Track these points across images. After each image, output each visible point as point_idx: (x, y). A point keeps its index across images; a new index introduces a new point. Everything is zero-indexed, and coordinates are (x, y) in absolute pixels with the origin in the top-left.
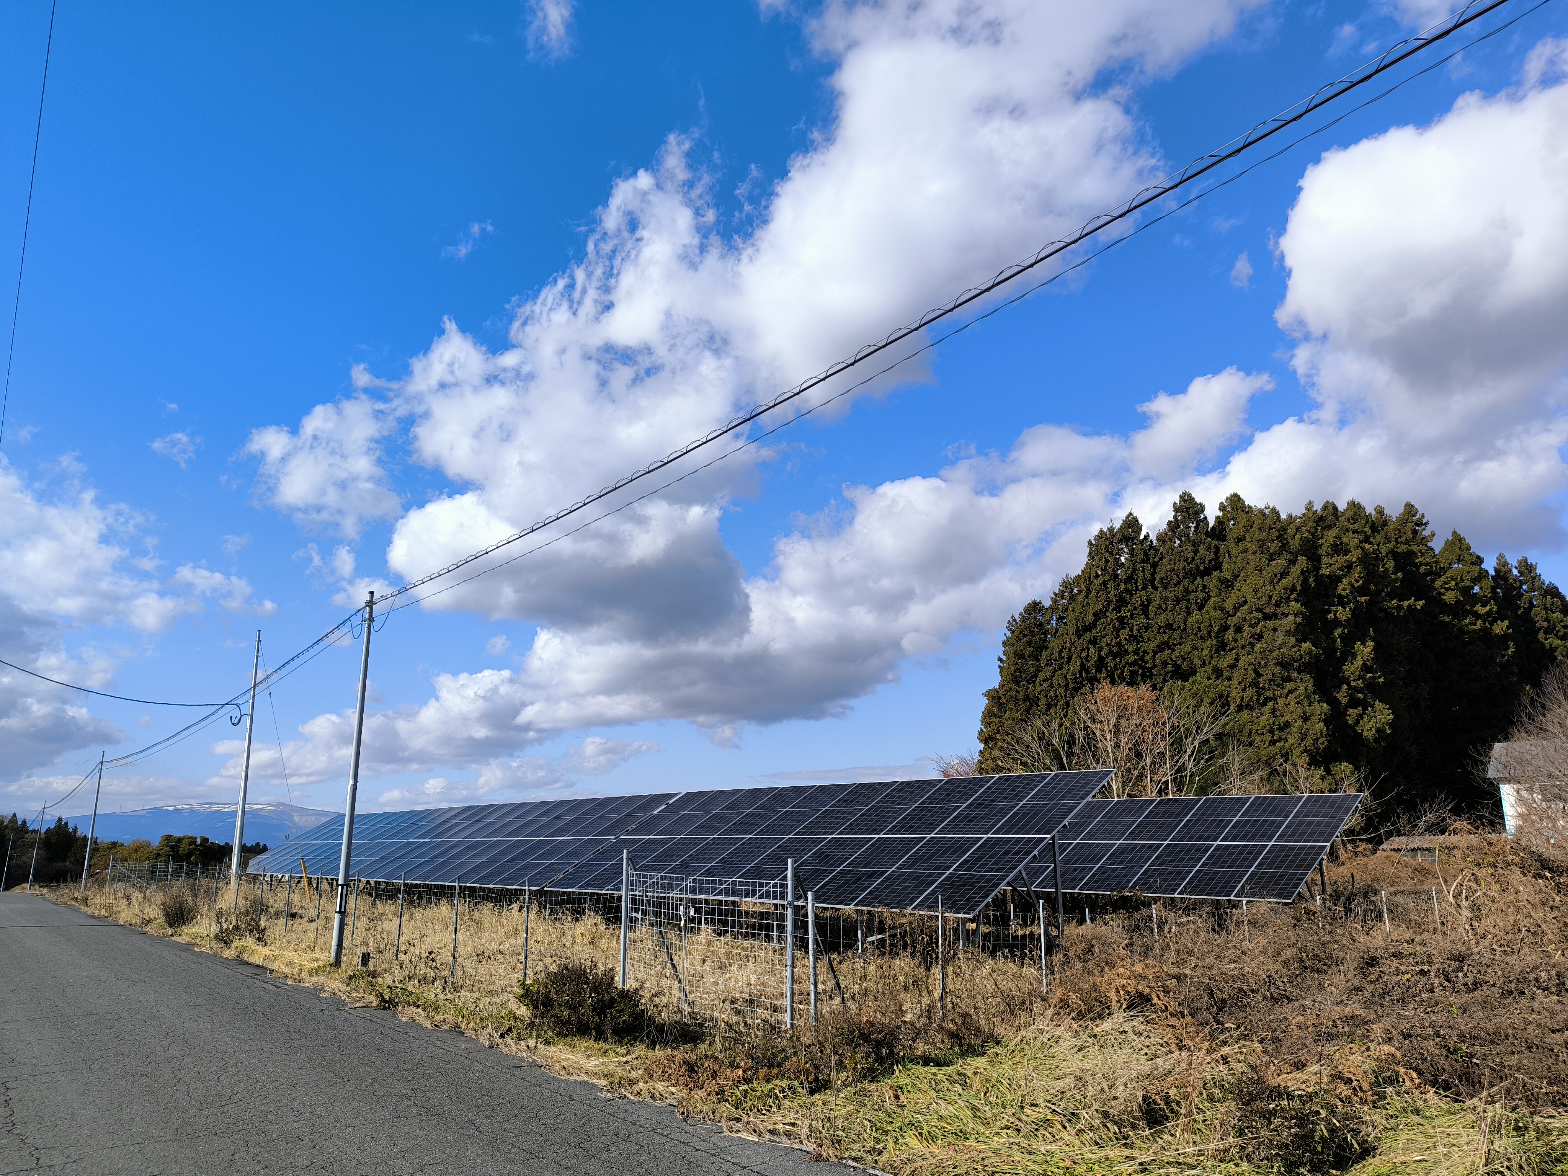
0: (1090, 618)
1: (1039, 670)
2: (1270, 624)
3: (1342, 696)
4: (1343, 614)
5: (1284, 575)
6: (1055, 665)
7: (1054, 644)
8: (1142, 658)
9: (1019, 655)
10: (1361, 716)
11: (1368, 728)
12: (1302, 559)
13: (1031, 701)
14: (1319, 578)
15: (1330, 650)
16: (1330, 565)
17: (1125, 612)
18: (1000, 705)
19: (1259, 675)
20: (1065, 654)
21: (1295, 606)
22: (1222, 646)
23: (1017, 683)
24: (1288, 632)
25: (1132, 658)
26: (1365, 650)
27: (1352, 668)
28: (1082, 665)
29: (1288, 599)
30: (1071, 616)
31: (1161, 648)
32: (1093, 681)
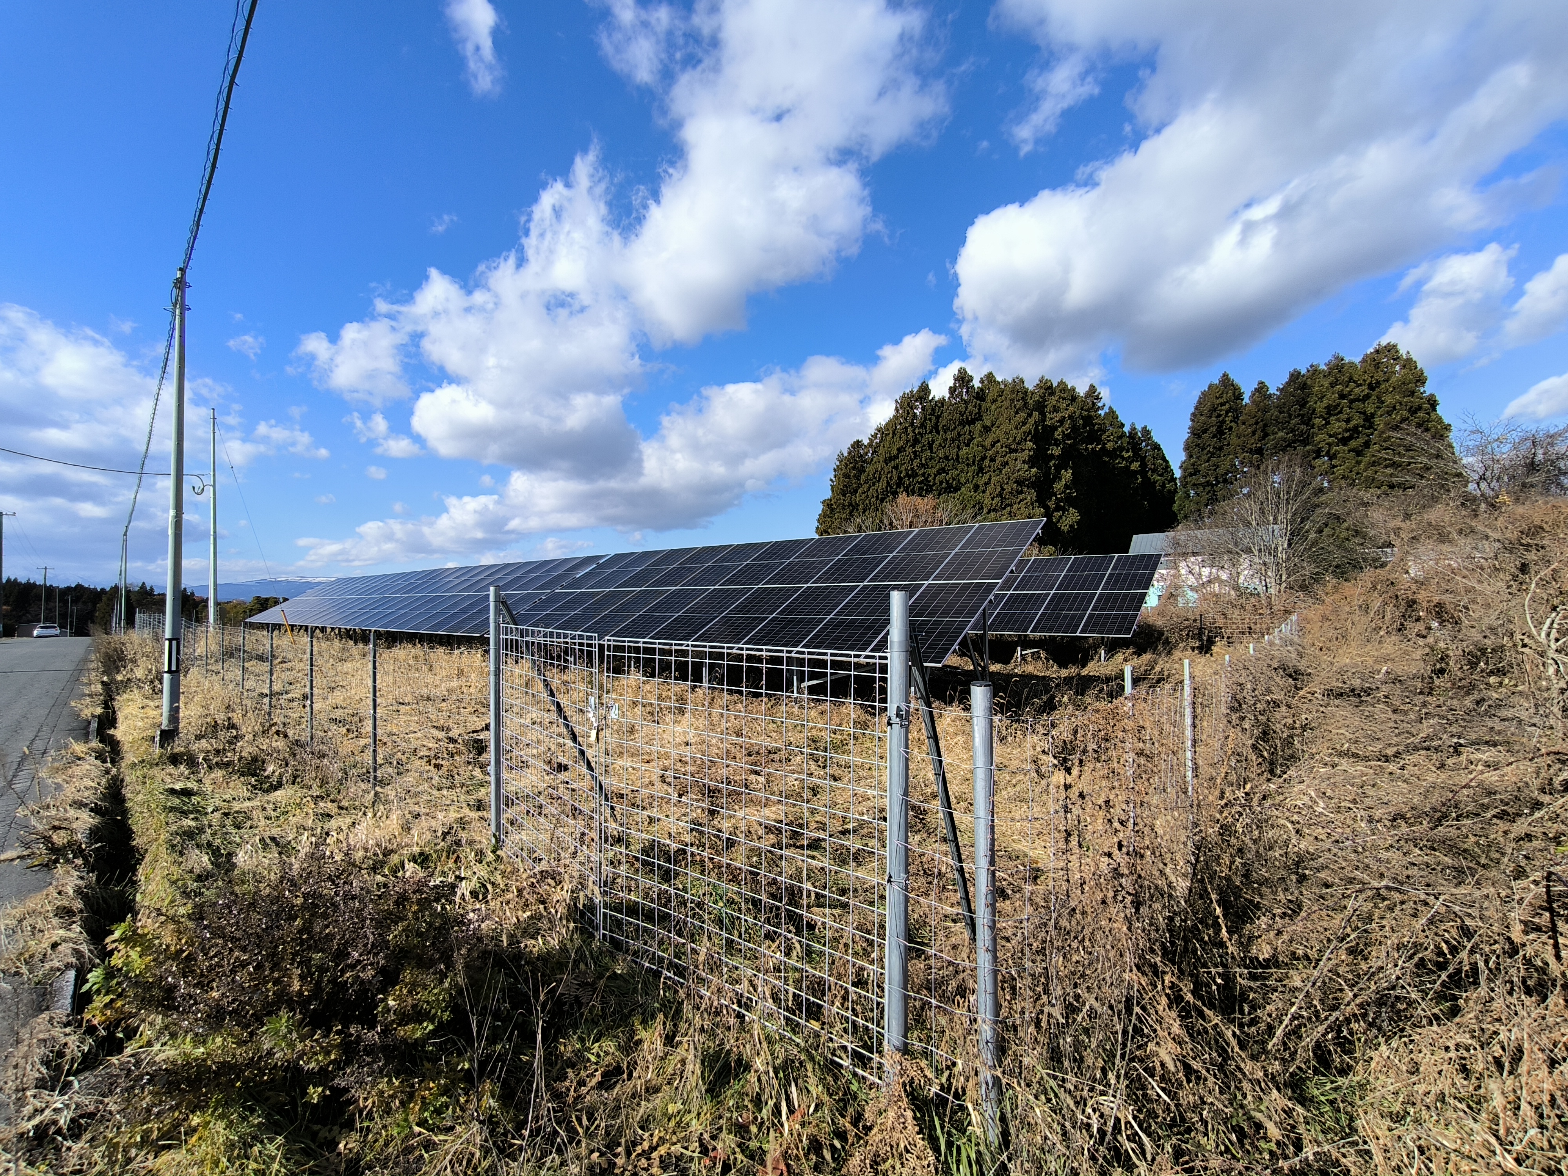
0: (895, 452)
1: (859, 485)
2: (1014, 455)
3: (1052, 504)
4: (1056, 451)
5: (1024, 424)
6: (871, 483)
7: (870, 469)
8: (926, 479)
9: (846, 476)
10: (1061, 517)
11: (1064, 526)
12: (1036, 414)
13: (854, 507)
14: (1044, 427)
15: (1047, 473)
16: (1052, 419)
17: (918, 448)
18: (832, 510)
19: (1003, 489)
20: (877, 475)
21: (1030, 444)
22: (981, 470)
23: (844, 495)
24: (1024, 462)
25: (921, 479)
26: (1067, 475)
27: (1058, 486)
28: (888, 483)
29: (1025, 440)
30: (882, 450)
31: (939, 472)
32: (895, 494)
